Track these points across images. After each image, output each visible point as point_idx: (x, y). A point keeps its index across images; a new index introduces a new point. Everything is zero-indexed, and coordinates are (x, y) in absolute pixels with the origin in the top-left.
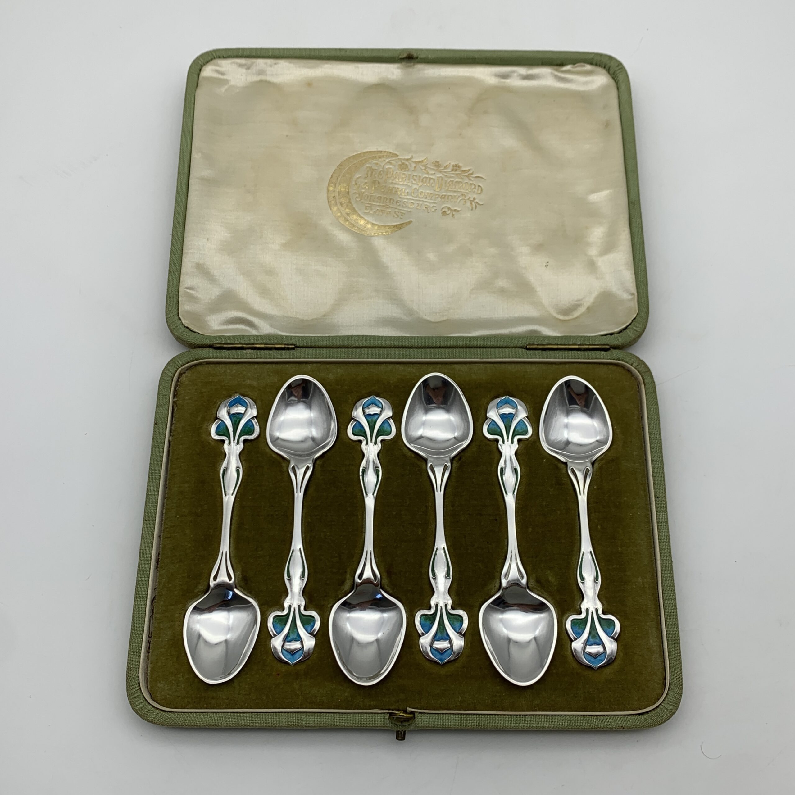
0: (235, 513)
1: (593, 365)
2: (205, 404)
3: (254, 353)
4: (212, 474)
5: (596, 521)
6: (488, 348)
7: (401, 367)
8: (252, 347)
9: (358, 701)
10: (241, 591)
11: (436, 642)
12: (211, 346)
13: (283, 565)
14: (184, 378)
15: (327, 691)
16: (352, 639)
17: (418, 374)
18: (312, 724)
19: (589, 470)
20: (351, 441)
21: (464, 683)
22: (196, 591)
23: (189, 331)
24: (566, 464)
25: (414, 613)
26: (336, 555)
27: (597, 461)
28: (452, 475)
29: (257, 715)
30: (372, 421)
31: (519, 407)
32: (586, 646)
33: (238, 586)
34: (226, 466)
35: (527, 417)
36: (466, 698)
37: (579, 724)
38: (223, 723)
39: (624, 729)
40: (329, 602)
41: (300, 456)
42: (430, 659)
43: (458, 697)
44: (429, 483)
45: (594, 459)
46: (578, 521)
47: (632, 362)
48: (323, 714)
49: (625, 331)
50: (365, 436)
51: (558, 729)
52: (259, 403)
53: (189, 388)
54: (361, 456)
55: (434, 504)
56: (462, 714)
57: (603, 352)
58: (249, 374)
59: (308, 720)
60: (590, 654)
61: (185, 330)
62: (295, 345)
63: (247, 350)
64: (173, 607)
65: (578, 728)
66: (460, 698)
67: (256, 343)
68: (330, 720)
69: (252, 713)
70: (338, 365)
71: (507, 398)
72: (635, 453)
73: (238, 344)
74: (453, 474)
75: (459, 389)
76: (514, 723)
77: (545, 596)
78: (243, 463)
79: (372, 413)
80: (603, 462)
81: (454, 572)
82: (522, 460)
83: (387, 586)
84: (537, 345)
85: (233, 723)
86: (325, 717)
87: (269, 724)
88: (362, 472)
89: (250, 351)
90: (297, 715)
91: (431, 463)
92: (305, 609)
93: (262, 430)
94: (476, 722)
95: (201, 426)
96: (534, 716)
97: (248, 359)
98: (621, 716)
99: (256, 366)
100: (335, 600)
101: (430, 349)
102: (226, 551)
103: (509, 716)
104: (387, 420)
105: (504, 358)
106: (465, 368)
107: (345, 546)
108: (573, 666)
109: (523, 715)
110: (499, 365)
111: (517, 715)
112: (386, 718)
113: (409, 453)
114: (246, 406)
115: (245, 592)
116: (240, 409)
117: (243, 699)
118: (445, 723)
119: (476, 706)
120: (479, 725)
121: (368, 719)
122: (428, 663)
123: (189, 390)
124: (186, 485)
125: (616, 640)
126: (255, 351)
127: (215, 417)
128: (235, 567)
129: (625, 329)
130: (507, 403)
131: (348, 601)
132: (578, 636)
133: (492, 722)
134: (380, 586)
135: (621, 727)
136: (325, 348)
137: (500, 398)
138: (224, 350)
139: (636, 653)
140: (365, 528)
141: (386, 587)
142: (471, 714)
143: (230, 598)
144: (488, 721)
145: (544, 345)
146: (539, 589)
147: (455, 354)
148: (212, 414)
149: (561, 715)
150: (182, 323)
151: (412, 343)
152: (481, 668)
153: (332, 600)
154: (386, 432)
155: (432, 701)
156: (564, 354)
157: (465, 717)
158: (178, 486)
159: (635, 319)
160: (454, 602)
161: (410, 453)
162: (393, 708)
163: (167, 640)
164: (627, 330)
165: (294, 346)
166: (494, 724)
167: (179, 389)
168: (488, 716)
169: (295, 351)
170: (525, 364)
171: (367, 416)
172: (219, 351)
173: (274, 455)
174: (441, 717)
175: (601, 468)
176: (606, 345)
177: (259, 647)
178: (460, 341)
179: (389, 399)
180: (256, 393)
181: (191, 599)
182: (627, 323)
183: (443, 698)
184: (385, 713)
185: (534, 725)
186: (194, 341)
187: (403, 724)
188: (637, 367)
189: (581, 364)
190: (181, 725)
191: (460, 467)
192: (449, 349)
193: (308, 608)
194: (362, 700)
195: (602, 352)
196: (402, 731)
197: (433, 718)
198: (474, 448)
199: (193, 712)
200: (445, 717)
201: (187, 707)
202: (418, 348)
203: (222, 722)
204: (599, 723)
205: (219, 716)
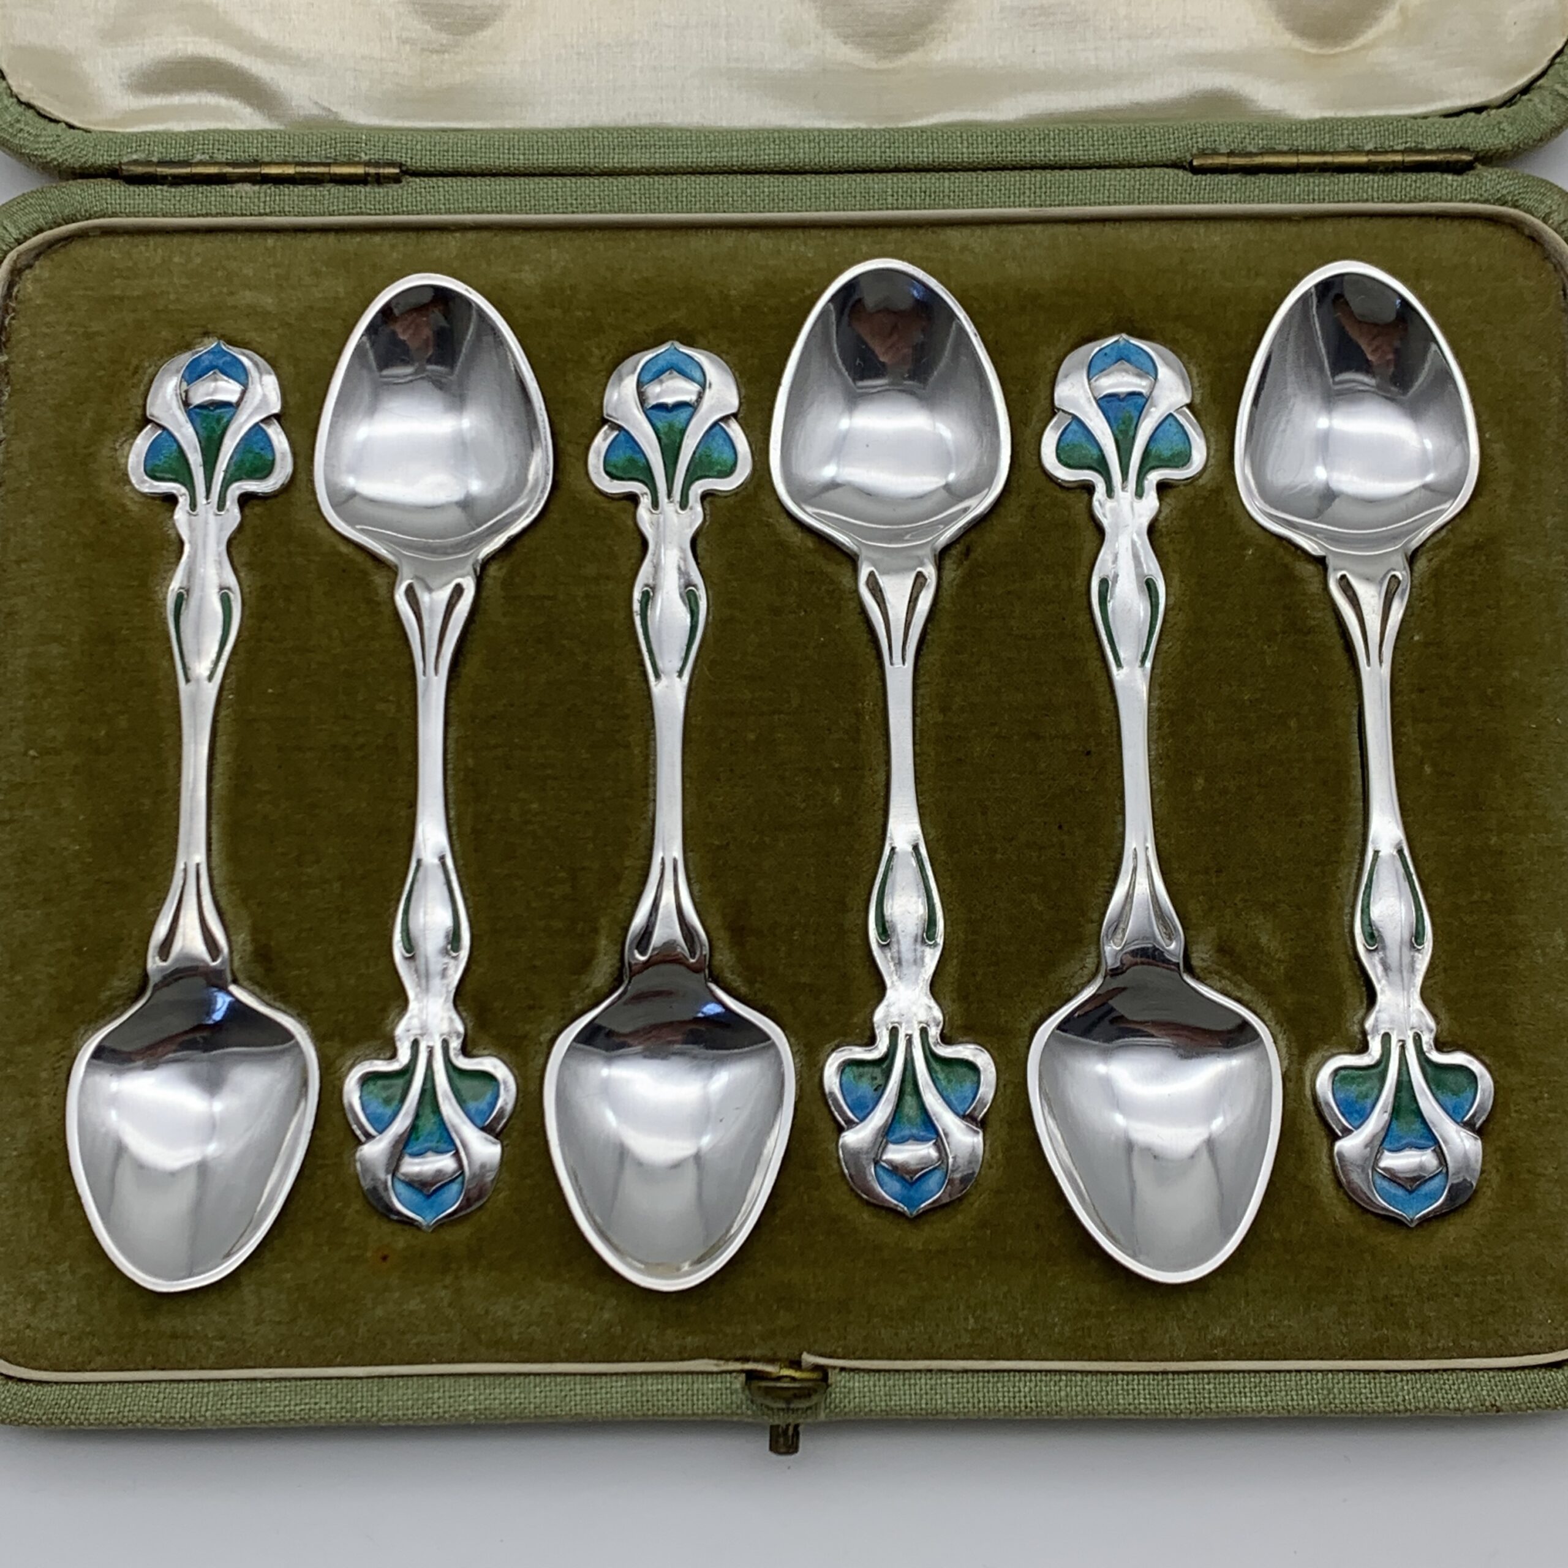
0: (222, 741)
1: (1415, 221)
2: (102, 373)
3: (262, 195)
4: (138, 611)
5: (1418, 749)
6: (1062, 168)
7: (764, 242)
8: (255, 174)
9: (644, 1336)
10: (253, 993)
11: (891, 1147)
12: (113, 173)
13: (388, 909)
14: (27, 286)
15: (543, 1308)
16: (622, 1153)
17: (823, 265)
18: (497, 1412)
19: (1399, 582)
20: (598, 497)
21: (984, 1274)
22: (105, 995)
23: (37, 119)
24: (1321, 562)
25: (822, 1056)
26: (563, 874)
27: (1424, 549)
28: (940, 606)
29: (318, 1387)
30: (671, 426)
31: (1163, 372)
32: (1380, 1152)
33: (240, 977)
34: (185, 584)
35: (1189, 406)
36: (990, 1320)
37: (1356, 1398)
38: (208, 1414)
39: (1501, 1414)
40: (542, 1027)
41: (433, 550)
42: (875, 1201)
43: (966, 1319)
44: (866, 637)
45: (1415, 544)
46: (1358, 752)
47: (1547, 210)
48: (532, 1377)
49: (1525, 98)
50: (649, 480)
51: (1286, 1415)
52: (288, 369)
53: (47, 319)
54: (637, 547)
55: (881, 705)
56: (978, 1371)
57: (1450, 177)
58: (248, 271)
59: (486, 1399)
60: (1392, 1176)
61: (21, 114)
62: (400, 165)
63: (238, 187)
64: (29, 1049)
65: (1352, 1412)
66: (971, 1321)
67: (267, 159)
68: (556, 1397)
69: (302, 1379)
70: (549, 235)
71: (1122, 342)
72: (1550, 521)
73: (202, 163)
74: (946, 604)
75: (964, 313)
76: (1145, 1399)
77: (1247, 997)
78: (242, 575)
79: (670, 400)
80: (1446, 553)
81: (949, 923)
82: (1175, 551)
83: (733, 974)
84: (1231, 154)
85: (243, 1414)
86: (538, 1389)
87: (358, 1415)
88: (641, 602)
89: (247, 187)
90: (447, 1385)
91: (872, 569)
92: (466, 1051)
93: (301, 461)
94: (1025, 1397)
95: (91, 450)
96: (1211, 1375)
97: (242, 215)
98: (1491, 1374)
99: (270, 241)
100: (563, 1018)
101: (863, 177)
102: (198, 865)
103: (1131, 1377)
104: (722, 424)
105: (1115, 203)
106: (980, 241)
107: (591, 846)
108: (1337, 1217)
109: (1174, 1373)
110: (1098, 227)
111: (1156, 1373)
112: (734, 1387)
113: (798, 538)
114: (243, 378)
115: (266, 997)
116: (226, 390)
117: (272, 1336)
118: (924, 1401)
119: (1024, 1347)
120: (1034, 1404)
121: (678, 1390)
122: (866, 1215)
123: (48, 325)
124: (55, 649)
125: (1480, 1132)
126: (265, 187)
127: (139, 417)
128: (229, 917)
129: (1526, 90)
130: (1121, 357)
131: (605, 1023)
132: (1357, 1124)
133: (1076, 1396)
134: (707, 971)
135: (1493, 1406)
136: (506, 175)
137: (1098, 342)
138: (159, 187)
139: (1544, 1175)
140: (655, 785)
141: (729, 976)
142: (1009, 1371)
143: (218, 1016)
144: (1063, 1393)
145: (1250, 154)
146: (1226, 973)
147: (947, 190)
148: (130, 409)
149: (1299, 1371)
150: (9, 87)
151: (801, 155)
152: (1038, 1226)
153: (551, 1018)
154: (719, 467)
155: (883, 1331)
156: (1319, 185)
157: (989, 1382)
158: (27, 650)
159: (1560, 53)
160: (951, 1019)
161: (800, 535)
162: (757, 1353)
163: (15, 1153)
164: (1534, 96)
165: (397, 171)
166: (1082, 1400)
167: (13, 322)
168: (1064, 1378)
169: (402, 188)
170: (1187, 222)
171: (655, 411)
172: (141, 188)
173: (344, 549)
174: (913, 1381)
175: (1436, 574)
176: (1463, 150)
177: (319, 1172)
178: (965, 145)
179: (728, 354)
180: (275, 336)
181: (90, 1022)
182: (1532, 69)
183: (916, 1322)
184: (730, 1372)
185: (1210, 1402)
186: (54, 156)
187: (792, 1406)
188: (1564, 228)
189: (1374, 221)
190: (74, 1424)
191: (968, 581)
192: (929, 176)
193: (475, 1046)
194: (655, 1332)
195: (1445, 176)
196: (788, 1425)
197: (885, 1386)
198: (1013, 518)
199: (110, 1382)
200: (923, 1381)
201: (93, 1365)
202: (821, 173)
203: (207, 1410)
204: (1420, 1394)
205: (196, 1390)
